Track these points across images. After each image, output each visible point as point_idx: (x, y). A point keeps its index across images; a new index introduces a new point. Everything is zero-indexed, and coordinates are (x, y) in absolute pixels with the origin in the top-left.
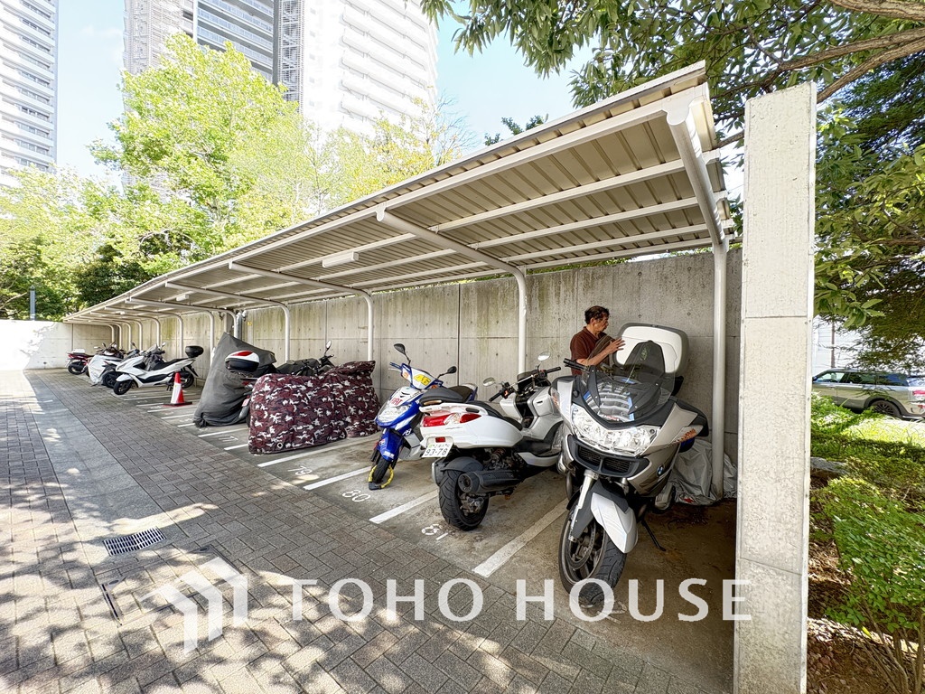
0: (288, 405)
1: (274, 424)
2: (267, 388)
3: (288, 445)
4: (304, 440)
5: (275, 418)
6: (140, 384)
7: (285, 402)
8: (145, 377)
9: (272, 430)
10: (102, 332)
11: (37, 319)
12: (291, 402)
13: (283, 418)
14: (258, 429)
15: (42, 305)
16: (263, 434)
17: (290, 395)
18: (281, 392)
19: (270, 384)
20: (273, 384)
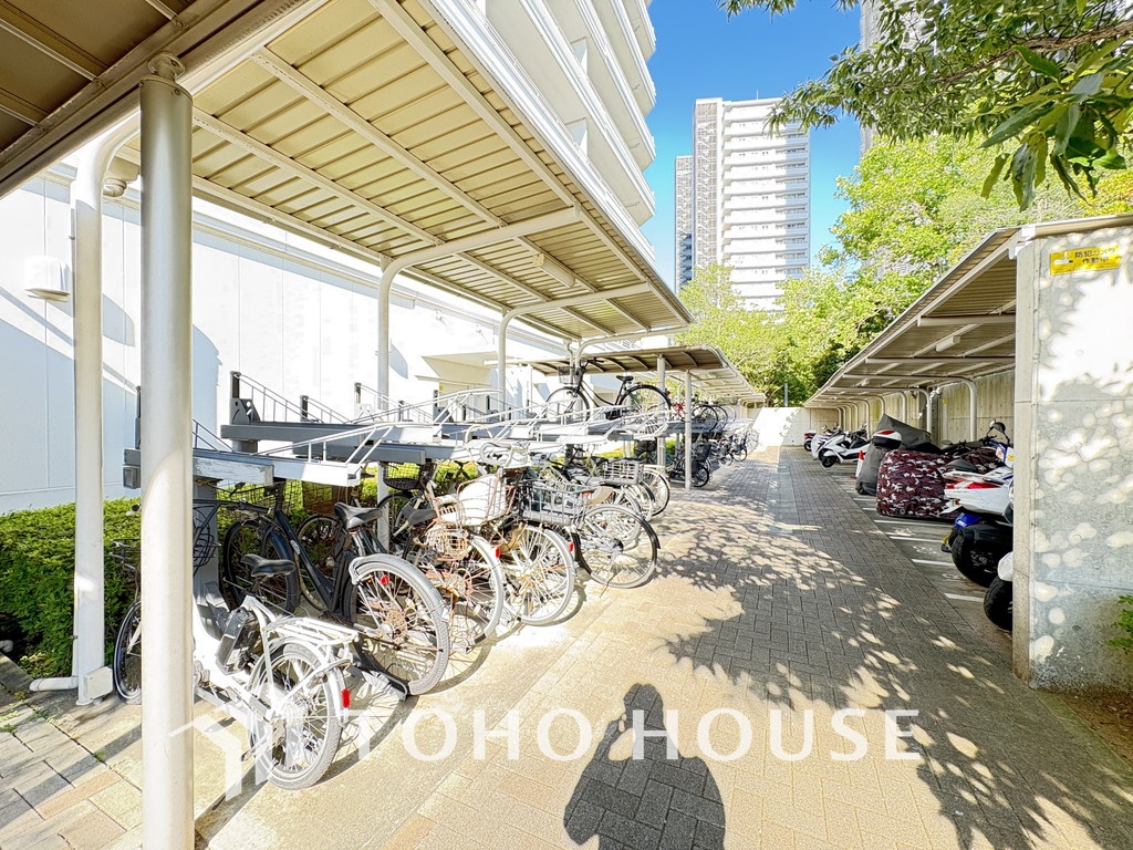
0: (909, 478)
1: (895, 492)
2: (889, 461)
3: (911, 512)
4: (928, 511)
5: (896, 487)
6: (842, 460)
7: (906, 475)
8: (845, 454)
9: (894, 497)
10: (832, 414)
11: (790, 405)
12: (913, 475)
13: (904, 488)
14: (884, 494)
15: (793, 394)
16: (886, 499)
17: (913, 468)
18: (901, 467)
19: (892, 458)
20: (896, 458)
